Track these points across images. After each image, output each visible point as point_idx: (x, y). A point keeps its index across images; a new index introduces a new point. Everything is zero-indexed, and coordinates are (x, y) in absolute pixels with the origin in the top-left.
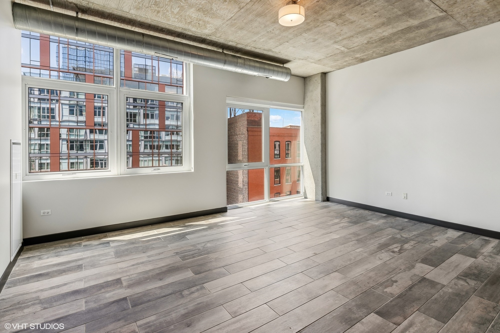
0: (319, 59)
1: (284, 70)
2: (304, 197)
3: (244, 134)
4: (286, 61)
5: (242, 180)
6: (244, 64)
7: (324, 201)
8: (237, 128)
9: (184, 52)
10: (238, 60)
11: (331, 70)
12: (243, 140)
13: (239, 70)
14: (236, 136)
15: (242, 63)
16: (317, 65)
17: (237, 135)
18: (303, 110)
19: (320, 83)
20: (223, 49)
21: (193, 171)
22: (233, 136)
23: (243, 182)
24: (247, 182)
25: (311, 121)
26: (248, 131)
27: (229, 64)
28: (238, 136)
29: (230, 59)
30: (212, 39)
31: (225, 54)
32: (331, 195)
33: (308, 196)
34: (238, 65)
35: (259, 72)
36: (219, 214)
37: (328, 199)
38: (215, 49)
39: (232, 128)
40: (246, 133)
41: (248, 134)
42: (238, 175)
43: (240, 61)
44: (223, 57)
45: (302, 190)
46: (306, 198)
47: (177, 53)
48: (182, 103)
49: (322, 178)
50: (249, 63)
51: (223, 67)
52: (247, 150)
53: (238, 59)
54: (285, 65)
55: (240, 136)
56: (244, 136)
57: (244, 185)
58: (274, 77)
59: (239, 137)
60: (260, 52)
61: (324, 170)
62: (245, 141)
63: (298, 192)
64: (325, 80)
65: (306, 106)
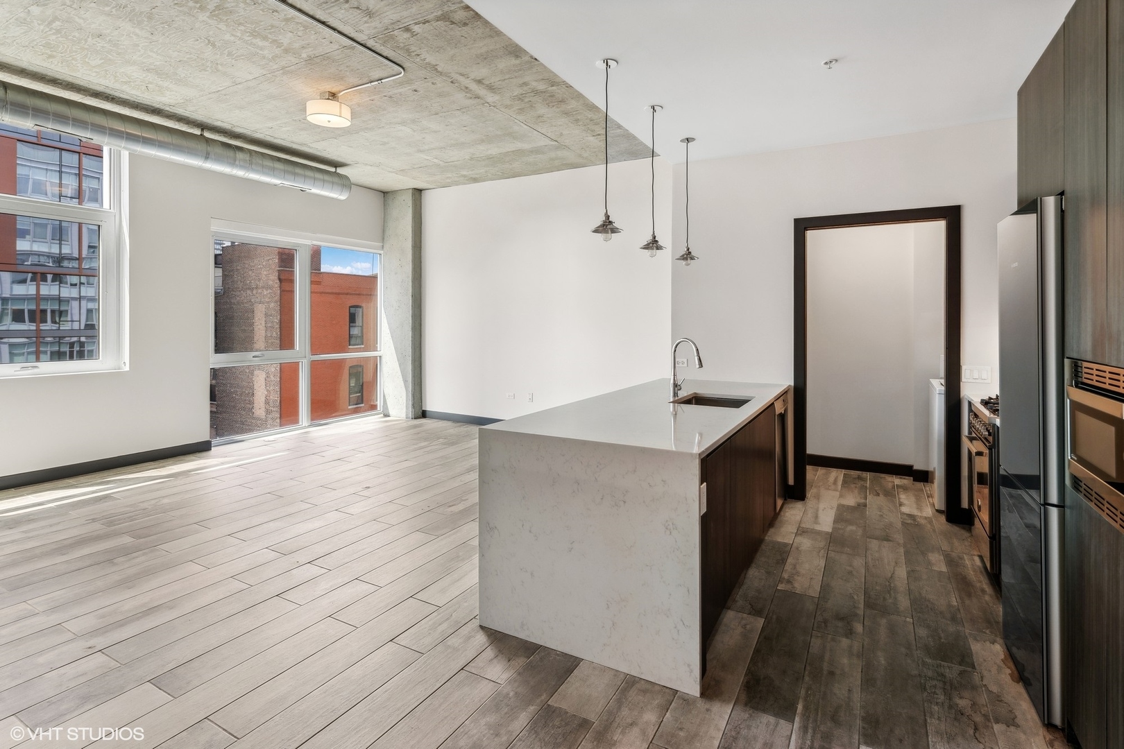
0: (402, 169)
1: (336, 180)
2: (382, 415)
3: (271, 288)
4: (342, 165)
5: (263, 399)
6: (251, 163)
7: (416, 418)
8: (250, 273)
9: (109, 128)
10: (237, 155)
11: (427, 187)
12: (268, 302)
13: (240, 173)
14: (249, 292)
15: (245, 161)
16: (401, 177)
17: (252, 289)
18: (382, 252)
19: (411, 207)
20: (202, 130)
21: (127, 368)
22: (240, 291)
23: (267, 402)
24: (278, 404)
25: (396, 274)
26: (280, 280)
27: (215, 159)
28: (255, 292)
29: (219, 150)
30: (177, 112)
31: (208, 141)
32: (431, 405)
33: (391, 412)
34: (237, 162)
35: (284, 178)
36: (191, 455)
37: (424, 414)
38: (184, 128)
39: (237, 270)
40: (277, 284)
41: (280, 287)
42: (252, 388)
43: (240, 155)
44: (202, 147)
45: (379, 403)
46: (387, 415)
47: (91, 129)
48: (99, 226)
49: (414, 377)
50: (261, 162)
51: (204, 165)
52: (278, 326)
53: (237, 152)
54: (340, 170)
55: (259, 291)
56: (269, 291)
57: (268, 412)
58: (315, 191)
59: (257, 295)
60: (284, 144)
61: (417, 363)
62: (272, 305)
63: (374, 407)
64: (421, 202)
65: (387, 246)
